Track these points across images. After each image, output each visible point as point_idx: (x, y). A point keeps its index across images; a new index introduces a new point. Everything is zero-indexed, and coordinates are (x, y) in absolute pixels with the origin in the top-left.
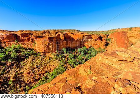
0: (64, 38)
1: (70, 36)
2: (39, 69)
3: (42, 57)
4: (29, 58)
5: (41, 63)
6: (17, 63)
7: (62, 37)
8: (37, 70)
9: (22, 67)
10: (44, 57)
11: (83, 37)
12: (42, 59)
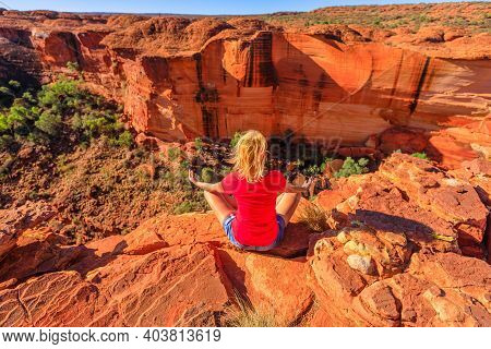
0: (242, 66)
1: (307, 58)
2: (98, 204)
3: (132, 157)
4: (92, 145)
5: (119, 182)
6: (49, 155)
7: (233, 61)
8: (88, 205)
9: (57, 175)
10: (140, 155)
11: (424, 75)
12: (128, 165)
